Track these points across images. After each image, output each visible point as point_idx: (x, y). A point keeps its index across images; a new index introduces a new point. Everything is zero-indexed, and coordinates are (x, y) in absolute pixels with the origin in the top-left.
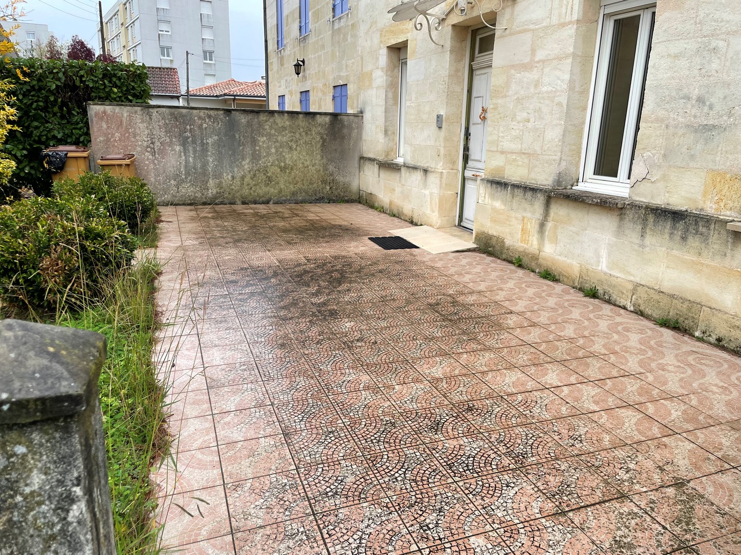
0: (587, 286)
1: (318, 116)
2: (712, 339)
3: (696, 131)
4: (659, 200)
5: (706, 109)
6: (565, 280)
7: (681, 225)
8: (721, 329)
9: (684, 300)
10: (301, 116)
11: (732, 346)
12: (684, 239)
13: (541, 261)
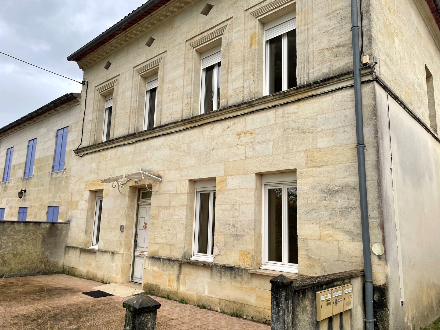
0: (201, 304)
1: (43, 224)
2: (250, 318)
3: (233, 236)
4: (225, 263)
5: (236, 228)
6: (191, 302)
7: (233, 272)
8: (252, 314)
9: (238, 303)
10: (31, 224)
11: (256, 319)
12: (235, 277)
13: (179, 295)
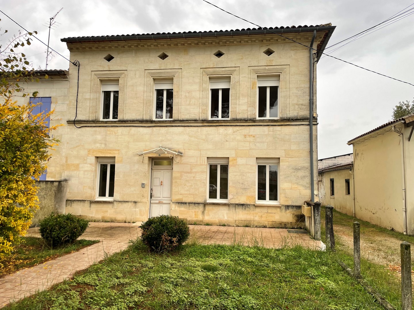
0: (222, 224)
3: (243, 189)
4: (237, 202)
5: (244, 185)
6: (214, 224)
7: (244, 206)
8: (256, 224)
9: (247, 221)
11: (259, 226)
12: (245, 209)
13: (204, 221)
